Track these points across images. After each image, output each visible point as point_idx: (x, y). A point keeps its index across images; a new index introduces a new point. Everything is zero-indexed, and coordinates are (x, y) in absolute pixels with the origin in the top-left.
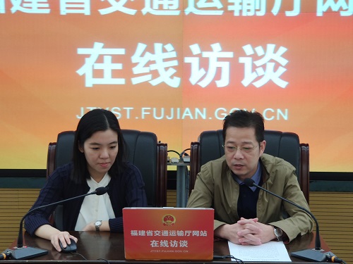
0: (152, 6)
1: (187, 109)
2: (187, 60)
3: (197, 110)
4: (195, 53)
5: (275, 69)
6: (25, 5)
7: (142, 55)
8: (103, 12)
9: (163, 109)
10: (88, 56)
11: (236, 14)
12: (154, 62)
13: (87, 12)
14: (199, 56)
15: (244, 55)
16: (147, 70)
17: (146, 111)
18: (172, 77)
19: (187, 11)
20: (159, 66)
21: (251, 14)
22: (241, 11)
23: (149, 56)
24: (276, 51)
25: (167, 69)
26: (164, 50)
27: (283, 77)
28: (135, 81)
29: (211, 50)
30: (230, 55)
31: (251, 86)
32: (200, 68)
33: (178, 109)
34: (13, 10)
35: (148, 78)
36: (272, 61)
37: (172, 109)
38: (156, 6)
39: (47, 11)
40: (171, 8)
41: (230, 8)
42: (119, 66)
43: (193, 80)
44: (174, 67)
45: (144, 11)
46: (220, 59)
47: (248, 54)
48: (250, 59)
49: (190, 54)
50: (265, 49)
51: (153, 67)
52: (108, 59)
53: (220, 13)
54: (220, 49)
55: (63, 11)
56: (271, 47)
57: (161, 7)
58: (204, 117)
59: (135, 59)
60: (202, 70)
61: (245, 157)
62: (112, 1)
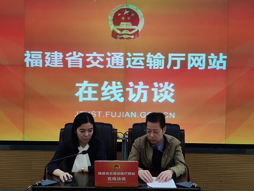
0: (111, 64)
1: (127, 113)
3: (132, 113)
4: (131, 86)
5: (169, 94)
6: (51, 63)
7: (106, 87)
8: (88, 66)
9: (116, 112)
10: (81, 87)
11: (151, 68)
12: (112, 90)
13: (81, 66)
14: (133, 87)
15: (154, 87)
16: (108, 94)
17: (108, 113)
18: (120, 97)
19: (128, 67)
20: (114, 92)
21: (157, 68)
22: (153, 67)
23: (109, 87)
24: (169, 85)
25: (118, 93)
26: (117, 85)
27: (172, 98)
28: (103, 99)
29: (139, 85)
30: (147, 87)
31: (157, 102)
32: (133, 93)
33: (123, 113)
34: (46, 66)
35: (109, 97)
36: (167, 90)
37: (120, 112)
38: (113, 64)
39: (62, 66)
40: (120, 65)
41: (147, 65)
42: (95, 92)
43: (130, 99)
44: (121, 93)
45: (107, 66)
46: (143, 89)
47: (156, 87)
48: (157, 89)
49: (129, 87)
50: (164, 84)
51: (111, 93)
52: (90, 89)
53: (143, 67)
54: (143, 85)
55: (70, 66)
56: (167, 83)
58: (135, 116)
59: (103, 88)
60: (134, 94)
61: (155, 136)
62: (92, 61)
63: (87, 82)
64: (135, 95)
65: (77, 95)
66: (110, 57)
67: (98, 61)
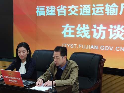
0: (82, 13)
1: (92, 46)
2: (92, 30)
3: (95, 46)
4: (95, 28)
5: (120, 33)
6: (50, 13)
7: (79, 28)
8: (69, 15)
9: (85, 45)
10: (65, 28)
11: (108, 15)
12: (83, 30)
13: (65, 15)
14: (96, 28)
15: (110, 28)
16: (81, 33)
17: (80, 46)
18: (88, 35)
19: (93, 14)
20: (84, 32)
21: (112, 15)
23: (81, 28)
25: (86, 32)
26: (86, 27)
27: (123, 36)
28: (77, 36)
29: (99, 27)
30: (105, 28)
31: (112, 39)
33: (90, 46)
34: (47, 15)
35: (81, 35)
36: (119, 30)
37: (88, 45)
38: (84, 13)
39: (55, 15)
40: (88, 13)
41: (106, 13)
42: (73, 31)
43: (94, 36)
44: (88, 32)
45: (80, 14)
46: (102, 30)
48: (112, 30)
49: (93, 28)
50: (117, 26)
51: (82, 32)
52: (70, 29)
53: (103, 14)
54: (102, 26)
55: (59, 15)
56: (119, 26)
57: (85, 13)
58: (97, 49)
59: (77, 29)
62: (71, 11)
63: (68, 25)
64: (97, 34)
65: (62, 33)
66: (82, 8)
67: (75, 11)
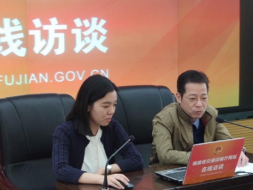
1: (33, 75)
2: (31, 32)
3: (41, 75)
4: (37, 27)
5: (98, 38)
9: (13, 76)
12: (3, 35)
14: (40, 28)
15: (75, 27)
18: (19, 48)
20: (9, 39)
24: (98, 23)
25: (15, 41)
26: (12, 25)
27: (104, 44)
29: (49, 23)
30: (64, 27)
31: (81, 52)
32: (42, 39)
33: (26, 75)
36: (96, 31)
37: (21, 76)
43: (37, 50)
44: (21, 39)
46: (57, 31)
47: (78, 26)
48: (80, 30)
49: (34, 28)
51: (3, 40)
54: (57, 23)
56: (94, 20)
58: (46, 80)
64: (44, 42)
